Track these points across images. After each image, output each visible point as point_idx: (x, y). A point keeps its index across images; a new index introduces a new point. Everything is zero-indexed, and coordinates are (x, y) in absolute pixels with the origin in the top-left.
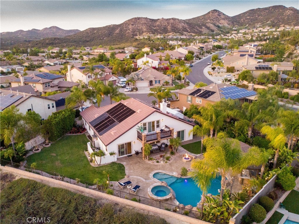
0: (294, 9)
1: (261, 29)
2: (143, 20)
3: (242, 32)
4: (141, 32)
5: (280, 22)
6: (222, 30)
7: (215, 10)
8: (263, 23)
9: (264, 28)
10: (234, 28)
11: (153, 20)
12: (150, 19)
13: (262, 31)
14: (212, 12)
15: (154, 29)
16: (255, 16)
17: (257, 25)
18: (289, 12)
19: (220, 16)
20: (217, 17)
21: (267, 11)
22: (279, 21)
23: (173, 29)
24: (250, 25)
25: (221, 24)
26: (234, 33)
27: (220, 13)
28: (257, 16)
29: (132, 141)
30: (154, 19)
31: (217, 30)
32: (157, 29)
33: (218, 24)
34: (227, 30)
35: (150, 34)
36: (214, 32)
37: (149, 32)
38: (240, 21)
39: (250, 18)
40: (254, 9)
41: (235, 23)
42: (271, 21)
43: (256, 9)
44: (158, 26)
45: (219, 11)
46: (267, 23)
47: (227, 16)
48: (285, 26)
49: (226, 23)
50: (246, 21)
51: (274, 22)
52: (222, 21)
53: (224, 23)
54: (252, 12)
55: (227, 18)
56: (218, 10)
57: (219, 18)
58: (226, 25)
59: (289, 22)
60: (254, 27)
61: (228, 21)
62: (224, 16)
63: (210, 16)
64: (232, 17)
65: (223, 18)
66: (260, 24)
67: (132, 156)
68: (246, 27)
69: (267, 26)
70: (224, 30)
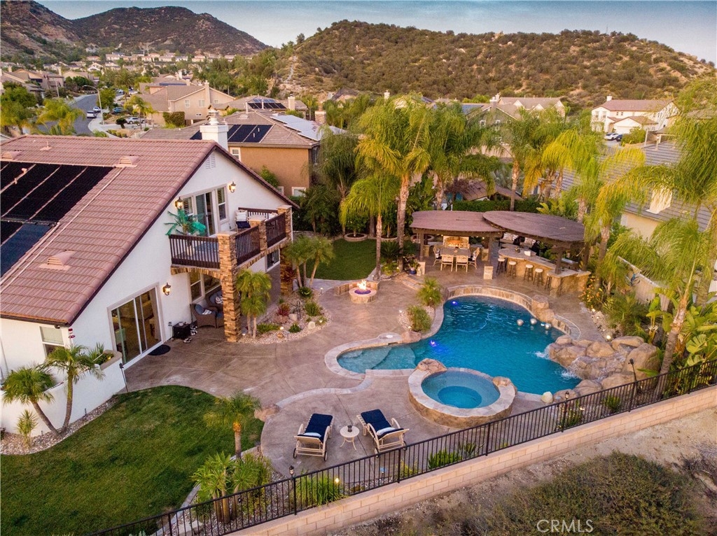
0: (212, 17)
1: (157, 56)
3: (112, 59)
5: (191, 44)
6: (54, 50)
8: (157, 43)
9: (162, 55)
10: (87, 50)
13: (160, 60)
16: (132, 25)
17: (144, 47)
18: (203, 23)
19: (39, 14)
20: (31, 17)
21: (157, 17)
22: (189, 42)
24: (125, 44)
25: (46, 35)
26: (95, 62)
28: (136, 26)
29: (157, 285)
31: (41, 50)
33: (38, 34)
34: (73, 53)
36: (36, 56)
38: (99, 35)
39: (121, 30)
41: (86, 37)
42: (173, 40)
43: (130, 8)
46: (165, 43)
47: (59, 16)
48: (205, 53)
49: (61, 36)
50: (112, 34)
51: (180, 44)
52: (50, 29)
53: (59, 36)
54: (122, 15)
55: (58, 21)
57: (37, 21)
58: (65, 40)
59: (210, 45)
60: (139, 51)
61: (64, 30)
62: (49, 15)
63: (10, 12)
64: (74, 22)
65: (49, 20)
66: (148, 44)
67: (164, 349)
68: (119, 49)
69: (167, 51)
70: (62, 53)
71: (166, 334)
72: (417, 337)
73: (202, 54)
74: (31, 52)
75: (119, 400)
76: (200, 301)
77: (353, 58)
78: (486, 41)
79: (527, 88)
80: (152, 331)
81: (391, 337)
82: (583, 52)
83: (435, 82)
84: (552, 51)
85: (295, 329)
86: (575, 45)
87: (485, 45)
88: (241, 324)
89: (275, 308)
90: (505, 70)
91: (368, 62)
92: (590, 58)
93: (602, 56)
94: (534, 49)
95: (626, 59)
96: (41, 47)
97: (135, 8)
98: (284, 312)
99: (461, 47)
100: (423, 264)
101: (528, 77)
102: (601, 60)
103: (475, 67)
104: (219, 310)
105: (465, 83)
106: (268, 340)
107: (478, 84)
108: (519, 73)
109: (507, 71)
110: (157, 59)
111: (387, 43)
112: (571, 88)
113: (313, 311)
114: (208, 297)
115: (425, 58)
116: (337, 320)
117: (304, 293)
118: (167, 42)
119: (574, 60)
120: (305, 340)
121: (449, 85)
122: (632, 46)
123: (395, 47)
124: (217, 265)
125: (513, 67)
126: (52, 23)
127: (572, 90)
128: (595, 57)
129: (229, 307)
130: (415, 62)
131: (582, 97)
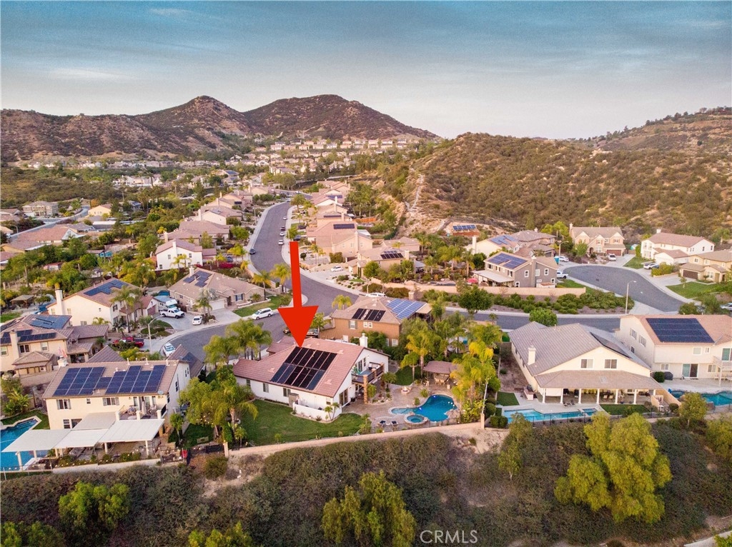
0: (360, 104)
1: (311, 143)
2: (24, 117)
3: (276, 149)
4: (26, 151)
5: (340, 129)
6: (231, 143)
7: (204, 98)
8: (312, 130)
9: (316, 143)
10: (256, 140)
11: (54, 118)
12: (45, 116)
13: (314, 148)
14: (199, 102)
15: (63, 141)
16: (291, 113)
17: (300, 135)
18: (351, 110)
19: (220, 110)
20: (213, 114)
21: (312, 105)
23: (117, 144)
24: (285, 132)
25: (224, 128)
27: (217, 105)
28: (295, 114)
29: (349, 388)
30: (57, 117)
32: (72, 142)
33: (218, 129)
34: (244, 144)
35: (54, 155)
36: (217, 149)
37: (52, 150)
38: (264, 124)
39: (282, 119)
40: (286, 100)
41: (255, 127)
42: (325, 127)
43: (291, 99)
44: (73, 134)
45: (215, 101)
46: (318, 130)
47: (234, 111)
48: (352, 138)
49: (235, 128)
50: (275, 123)
51: (331, 130)
52: (227, 123)
53: (233, 128)
54: (284, 105)
55: (234, 115)
56: (211, 96)
57: (218, 116)
58: (238, 132)
59: (356, 130)
60: (297, 139)
61: (238, 123)
62: (226, 110)
63: (198, 111)
64: (244, 113)
65: (227, 115)
66: (304, 131)
67: (349, 404)
68: (280, 138)
69: (320, 138)
70: (236, 145)
71: (349, 400)
72: (415, 406)
73: (350, 140)
74: (213, 146)
75: (341, 415)
76: (358, 391)
77: (469, 173)
78: (585, 158)
79: (611, 207)
80: (346, 399)
81: (408, 406)
82: (664, 174)
83: (534, 200)
84: (638, 172)
85: (383, 402)
86: (659, 166)
87: (582, 162)
88: (368, 399)
89: (378, 394)
90: (595, 188)
91: (482, 176)
92: (670, 180)
93: (681, 178)
94: (623, 168)
95: (704, 180)
96: (221, 141)
97: (295, 98)
98: (380, 396)
99: (561, 165)
100: (428, 382)
101: (612, 196)
102: (680, 182)
103: (571, 184)
104: (363, 394)
105: (558, 200)
106: (375, 404)
107: (570, 201)
108: (606, 191)
109: (597, 189)
110: (311, 147)
111: (501, 157)
112: (647, 209)
113: (389, 396)
114: (360, 390)
115: (529, 175)
116: (395, 400)
117: (388, 390)
118: (320, 129)
119: (655, 181)
120: (385, 405)
121: (545, 202)
122: (713, 167)
123: (508, 161)
124: (363, 383)
125: (602, 186)
126: (229, 118)
127: (648, 210)
128: (674, 179)
129: (365, 394)
130: (521, 179)
131: (655, 218)
